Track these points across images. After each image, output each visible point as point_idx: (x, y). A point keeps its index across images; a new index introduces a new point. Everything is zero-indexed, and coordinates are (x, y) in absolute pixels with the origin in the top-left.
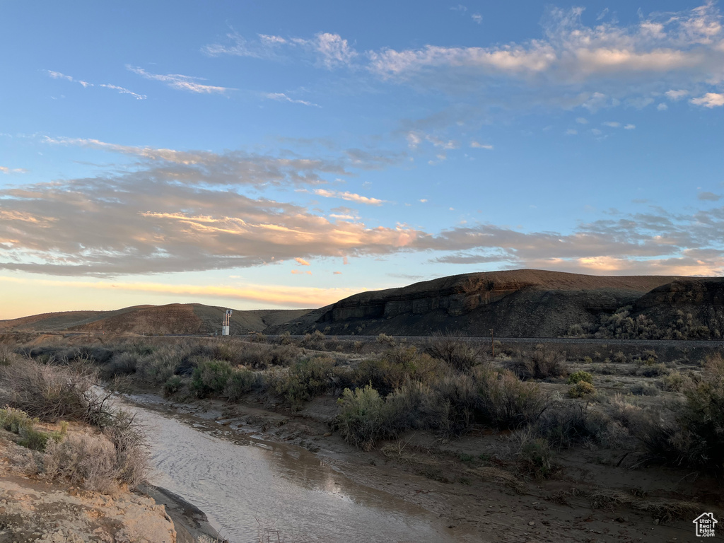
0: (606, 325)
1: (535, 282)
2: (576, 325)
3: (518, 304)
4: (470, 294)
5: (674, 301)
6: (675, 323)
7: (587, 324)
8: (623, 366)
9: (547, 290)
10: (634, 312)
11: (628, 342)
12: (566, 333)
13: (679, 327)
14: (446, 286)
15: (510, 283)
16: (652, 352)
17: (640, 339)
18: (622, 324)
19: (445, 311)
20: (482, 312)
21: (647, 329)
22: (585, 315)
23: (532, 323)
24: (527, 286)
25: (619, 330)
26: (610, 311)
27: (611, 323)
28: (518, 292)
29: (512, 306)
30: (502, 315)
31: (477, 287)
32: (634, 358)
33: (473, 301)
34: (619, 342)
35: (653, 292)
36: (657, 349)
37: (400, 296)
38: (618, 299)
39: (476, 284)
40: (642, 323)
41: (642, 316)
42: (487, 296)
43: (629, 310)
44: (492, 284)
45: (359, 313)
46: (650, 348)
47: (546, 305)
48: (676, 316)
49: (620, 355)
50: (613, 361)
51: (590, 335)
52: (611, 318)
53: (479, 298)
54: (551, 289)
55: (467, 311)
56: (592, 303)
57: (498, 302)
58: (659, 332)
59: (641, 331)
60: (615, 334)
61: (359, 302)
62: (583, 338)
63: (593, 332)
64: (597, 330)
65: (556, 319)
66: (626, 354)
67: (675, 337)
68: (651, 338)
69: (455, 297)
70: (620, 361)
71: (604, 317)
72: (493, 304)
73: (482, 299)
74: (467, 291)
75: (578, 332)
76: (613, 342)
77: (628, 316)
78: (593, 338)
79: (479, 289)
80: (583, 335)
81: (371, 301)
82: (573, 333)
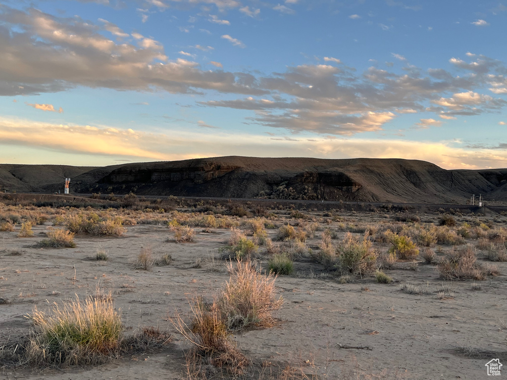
0: (276, 192)
1: (242, 166)
2: (262, 192)
3: (234, 179)
4: (208, 172)
5: (305, 181)
6: (304, 192)
7: (267, 191)
8: (283, 211)
9: (248, 171)
10: (287, 186)
11: (285, 201)
12: (257, 195)
13: (305, 194)
14: (192, 166)
15: (228, 166)
16: (293, 205)
17: (290, 199)
18: (283, 191)
19: (192, 180)
20: (215, 182)
21: (293, 194)
22: (266, 186)
23: (241, 190)
24: (238, 168)
25: (281, 194)
26: (278, 184)
27: (278, 190)
28: (233, 172)
29: (230, 179)
30: (226, 184)
31: (212, 168)
32: (286, 208)
33: (209, 176)
34: (281, 201)
35: (296, 176)
36: (295, 204)
37: (162, 169)
38: (282, 178)
39: (211, 166)
40: (291, 192)
41: (291, 188)
42: (217, 174)
43: (286, 184)
44: (220, 166)
45: (131, 178)
46: (292, 203)
47: (248, 179)
48: (304, 189)
49: (281, 206)
50: (278, 209)
51: (268, 197)
52: (278, 188)
53: (213, 174)
54: (250, 170)
55: (206, 181)
56: (269, 180)
57: (223, 176)
58: (297, 196)
59: (290, 195)
60: (279, 196)
61: (131, 171)
62: (266, 198)
63: (270, 195)
64: (271, 194)
65: (253, 188)
66: (283, 206)
67: (303, 198)
68: (293, 199)
69: (199, 173)
70: (281, 209)
71: (275, 187)
72: (220, 178)
73: (214, 175)
74: (206, 170)
75: (263, 195)
76: (279, 201)
77: (285, 188)
78: (270, 198)
79: (213, 169)
80: (266, 197)
81: (139, 170)
82: (261, 195)
